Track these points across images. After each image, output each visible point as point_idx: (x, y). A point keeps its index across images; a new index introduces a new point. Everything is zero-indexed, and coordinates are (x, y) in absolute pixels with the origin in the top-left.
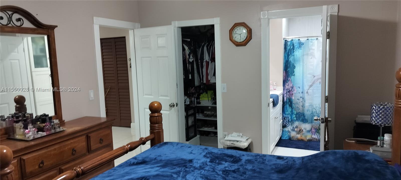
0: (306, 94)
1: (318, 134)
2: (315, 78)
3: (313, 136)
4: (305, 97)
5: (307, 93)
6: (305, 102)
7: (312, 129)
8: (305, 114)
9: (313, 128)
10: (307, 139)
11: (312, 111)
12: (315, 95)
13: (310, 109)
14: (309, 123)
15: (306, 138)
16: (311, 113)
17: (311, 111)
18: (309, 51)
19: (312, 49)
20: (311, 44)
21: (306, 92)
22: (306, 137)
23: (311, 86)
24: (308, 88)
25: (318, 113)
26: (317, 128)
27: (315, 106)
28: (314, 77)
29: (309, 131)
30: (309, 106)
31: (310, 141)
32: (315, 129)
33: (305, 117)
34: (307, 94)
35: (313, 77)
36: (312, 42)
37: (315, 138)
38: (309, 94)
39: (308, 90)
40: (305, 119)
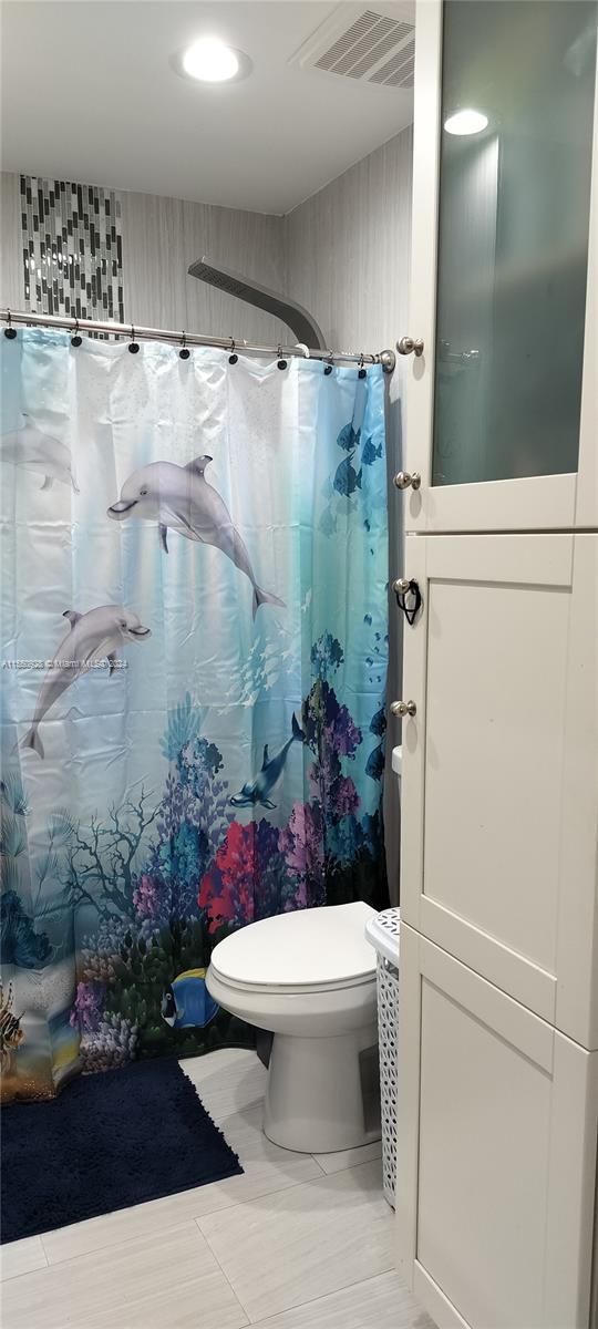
0: (25, 753)
1: (115, 1019)
2: (83, 628)
3: (86, 1044)
4: (24, 775)
5: (32, 741)
6: (20, 811)
7: (75, 994)
8: (24, 904)
9: (81, 986)
10: (57, 1078)
11: (73, 871)
12: (83, 754)
13: (60, 853)
14: (56, 962)
15: (50, 1075)
16: (69, 884)
17: (65, 870)
18: (28, 426)
19: (46, 415)
20: (42, 371)
21: (21, 737)
22: (47, 1064)
23: (56, 689)
24: (34, 706)
25: (107, 871)
26: (107, 977)
27: (86, 831)
28: (73, 623)
29: (59, 1021)
30: (52, 835)
31: (73, 1081)
32: (96, 987)
33: (28, 921)
34: (33, 752)
35: (67, 621)
36: (42, 359)
37: (99, 1055)
38: (47, 748)
39: (37, 721)
40: (31, 937)
